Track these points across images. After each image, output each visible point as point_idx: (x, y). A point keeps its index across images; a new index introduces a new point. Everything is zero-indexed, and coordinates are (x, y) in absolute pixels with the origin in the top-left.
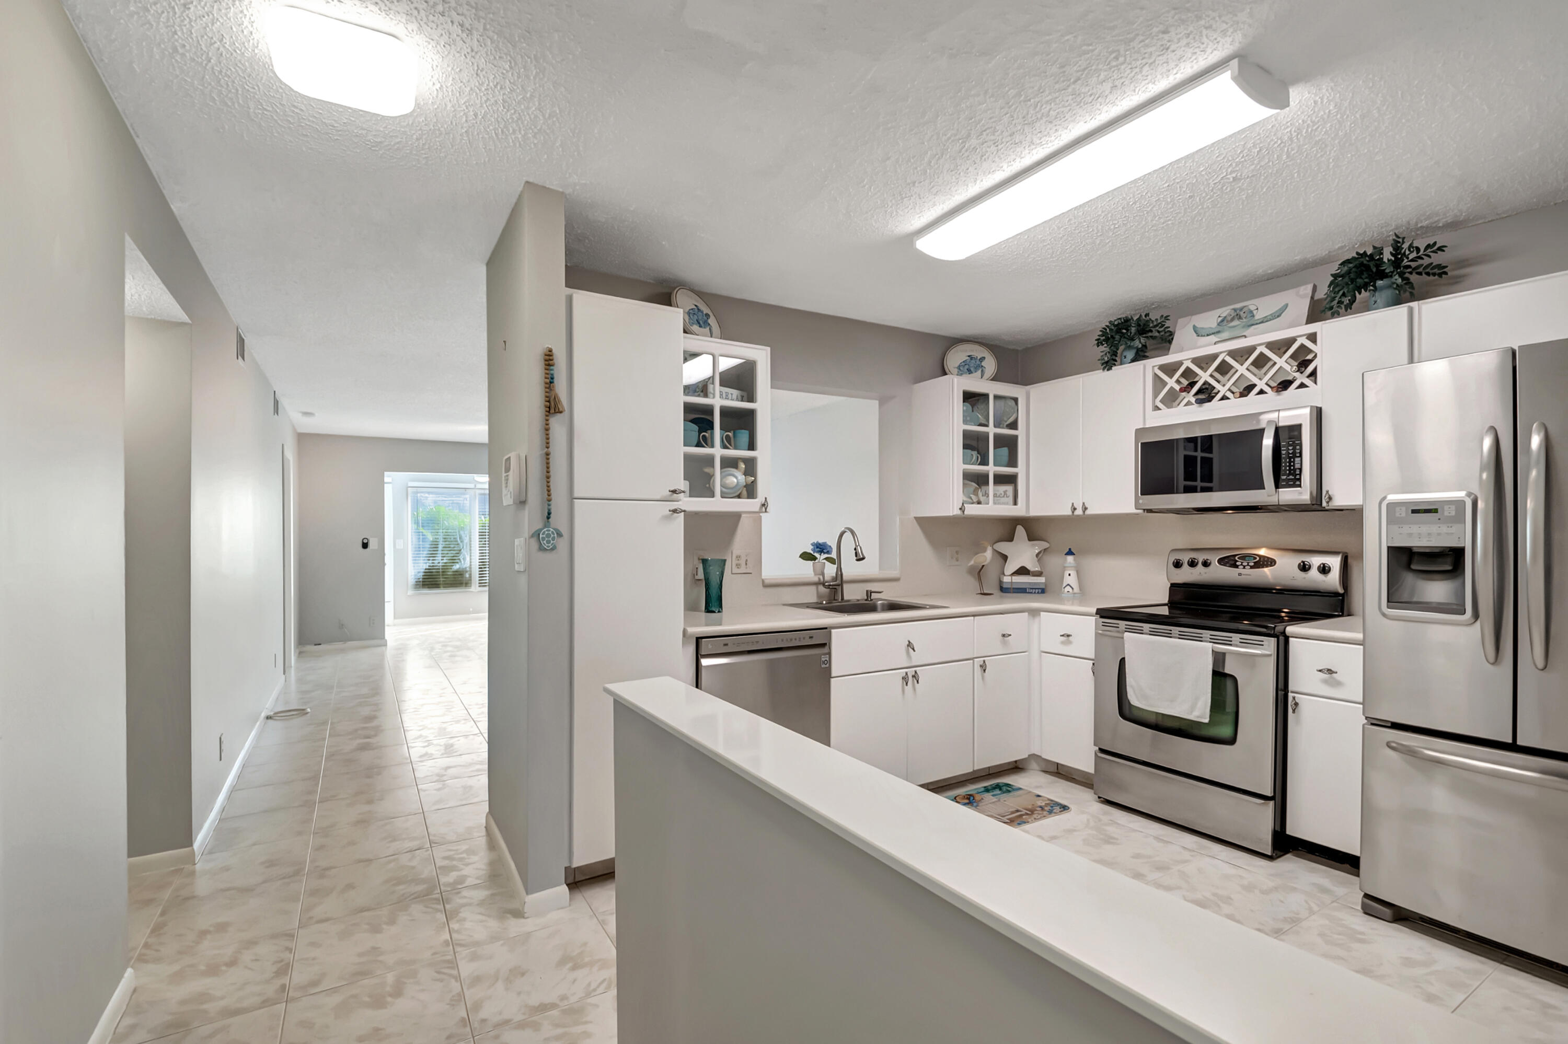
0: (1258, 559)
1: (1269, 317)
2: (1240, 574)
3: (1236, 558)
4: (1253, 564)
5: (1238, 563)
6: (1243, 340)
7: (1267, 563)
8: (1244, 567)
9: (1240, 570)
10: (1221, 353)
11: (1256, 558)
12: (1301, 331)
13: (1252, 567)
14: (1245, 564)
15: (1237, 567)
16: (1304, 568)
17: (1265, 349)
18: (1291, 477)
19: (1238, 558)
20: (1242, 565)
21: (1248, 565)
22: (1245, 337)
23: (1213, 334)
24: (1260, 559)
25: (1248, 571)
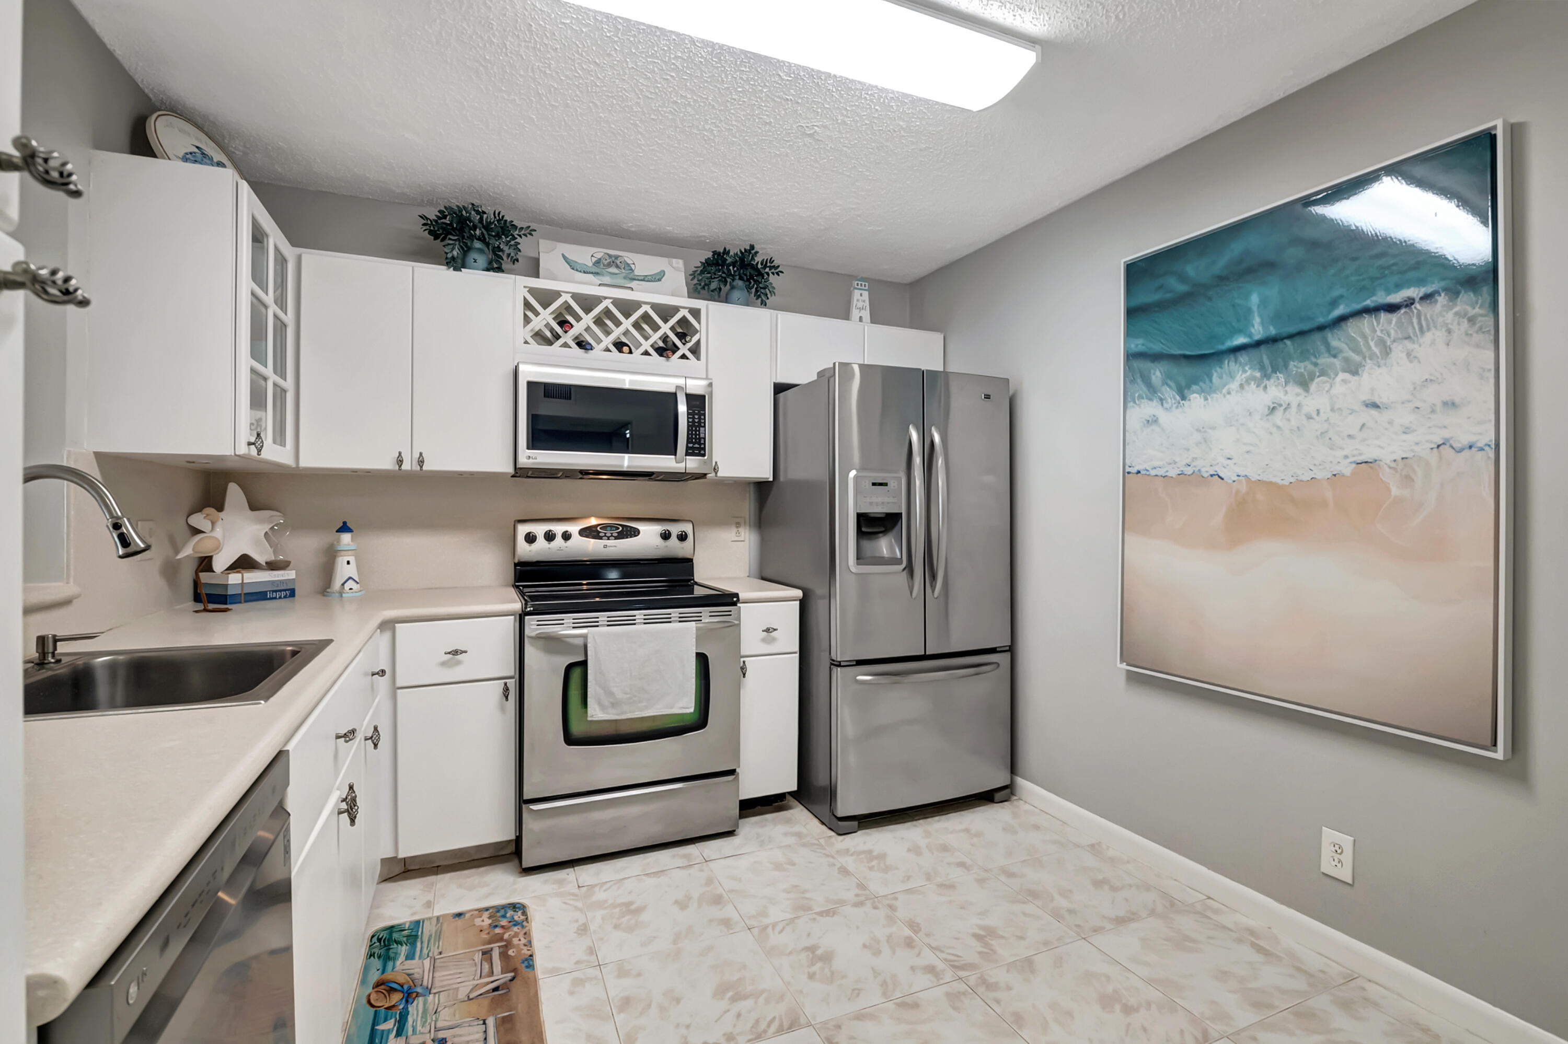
0: (621, 529)
1: (650, 277)
2: (605, 546)
3: (598, 528)
4: (616, 535)
5: (601, 534)
6: (629, 291)
7: (631, 533)
8: (608, 539)
9: (604, 542)
10: (606, 298)
11: (619, 528)
12: (684, 302)
13: (616, 538)
14: (608, 535)
15: (601, 538)
16: (666, 536)
17: (650, 309)
18: (697, 446)
19: (600, 528)
20: (605, 536)
21: (612, 536)
22: (632, 289)
23: (592, 273)
24: (623, 529)
25: (612, 542)
